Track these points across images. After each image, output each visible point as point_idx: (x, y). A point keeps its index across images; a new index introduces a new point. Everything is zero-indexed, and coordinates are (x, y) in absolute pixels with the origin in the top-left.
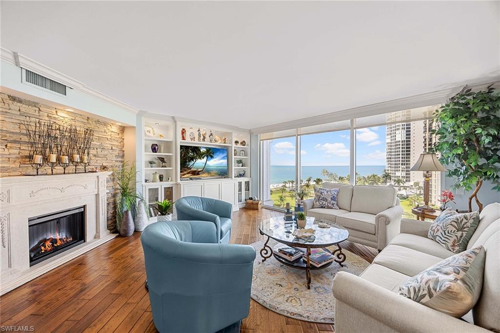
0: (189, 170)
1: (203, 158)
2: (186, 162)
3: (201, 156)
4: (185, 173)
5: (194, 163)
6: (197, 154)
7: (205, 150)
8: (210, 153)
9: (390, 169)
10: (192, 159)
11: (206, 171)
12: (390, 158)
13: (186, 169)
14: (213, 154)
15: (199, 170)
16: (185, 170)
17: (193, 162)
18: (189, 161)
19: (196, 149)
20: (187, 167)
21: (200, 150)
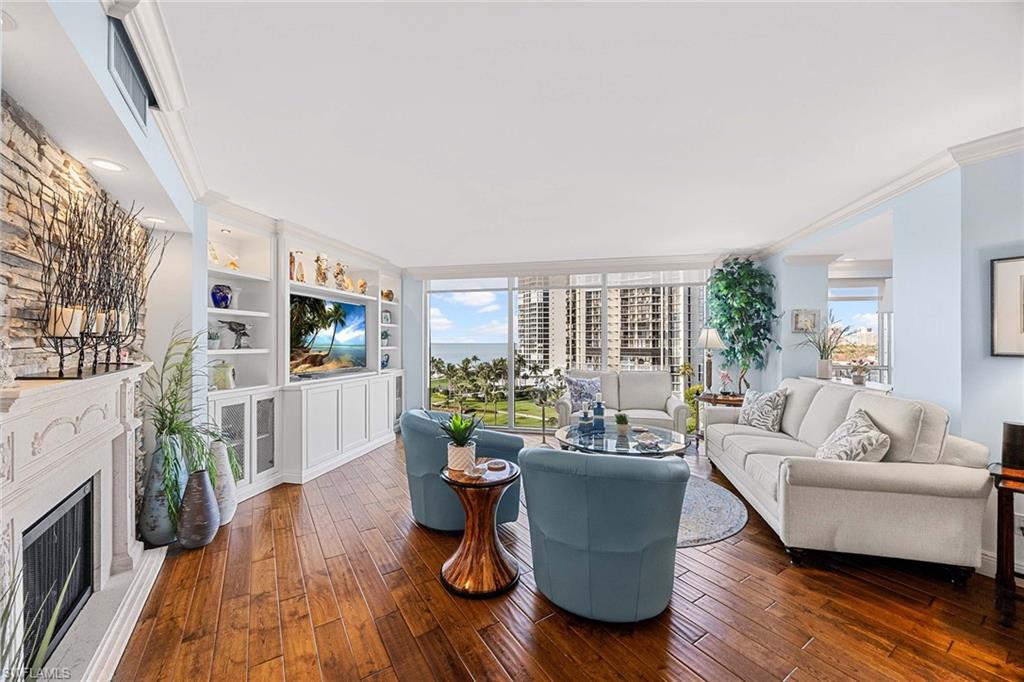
0: (306, 355)
1: (329, 326)
2: (300, 334)
3: (325, 320)
4: (300, 360)
5: (314, 339)
6: (319, 316)
7: (332, 307)
8: (342, 314)
9: (522, 348)
10: (311, 327)
11: (333, 354)
12: (524, 331)
13: (300, 351)
14: (345, 317)
15: (322, 354)
16: (299, 355)
17: (312, 335)
18: (306, 333)
19: (316, 305)
20: (302, 346)
21: (323, 307)
